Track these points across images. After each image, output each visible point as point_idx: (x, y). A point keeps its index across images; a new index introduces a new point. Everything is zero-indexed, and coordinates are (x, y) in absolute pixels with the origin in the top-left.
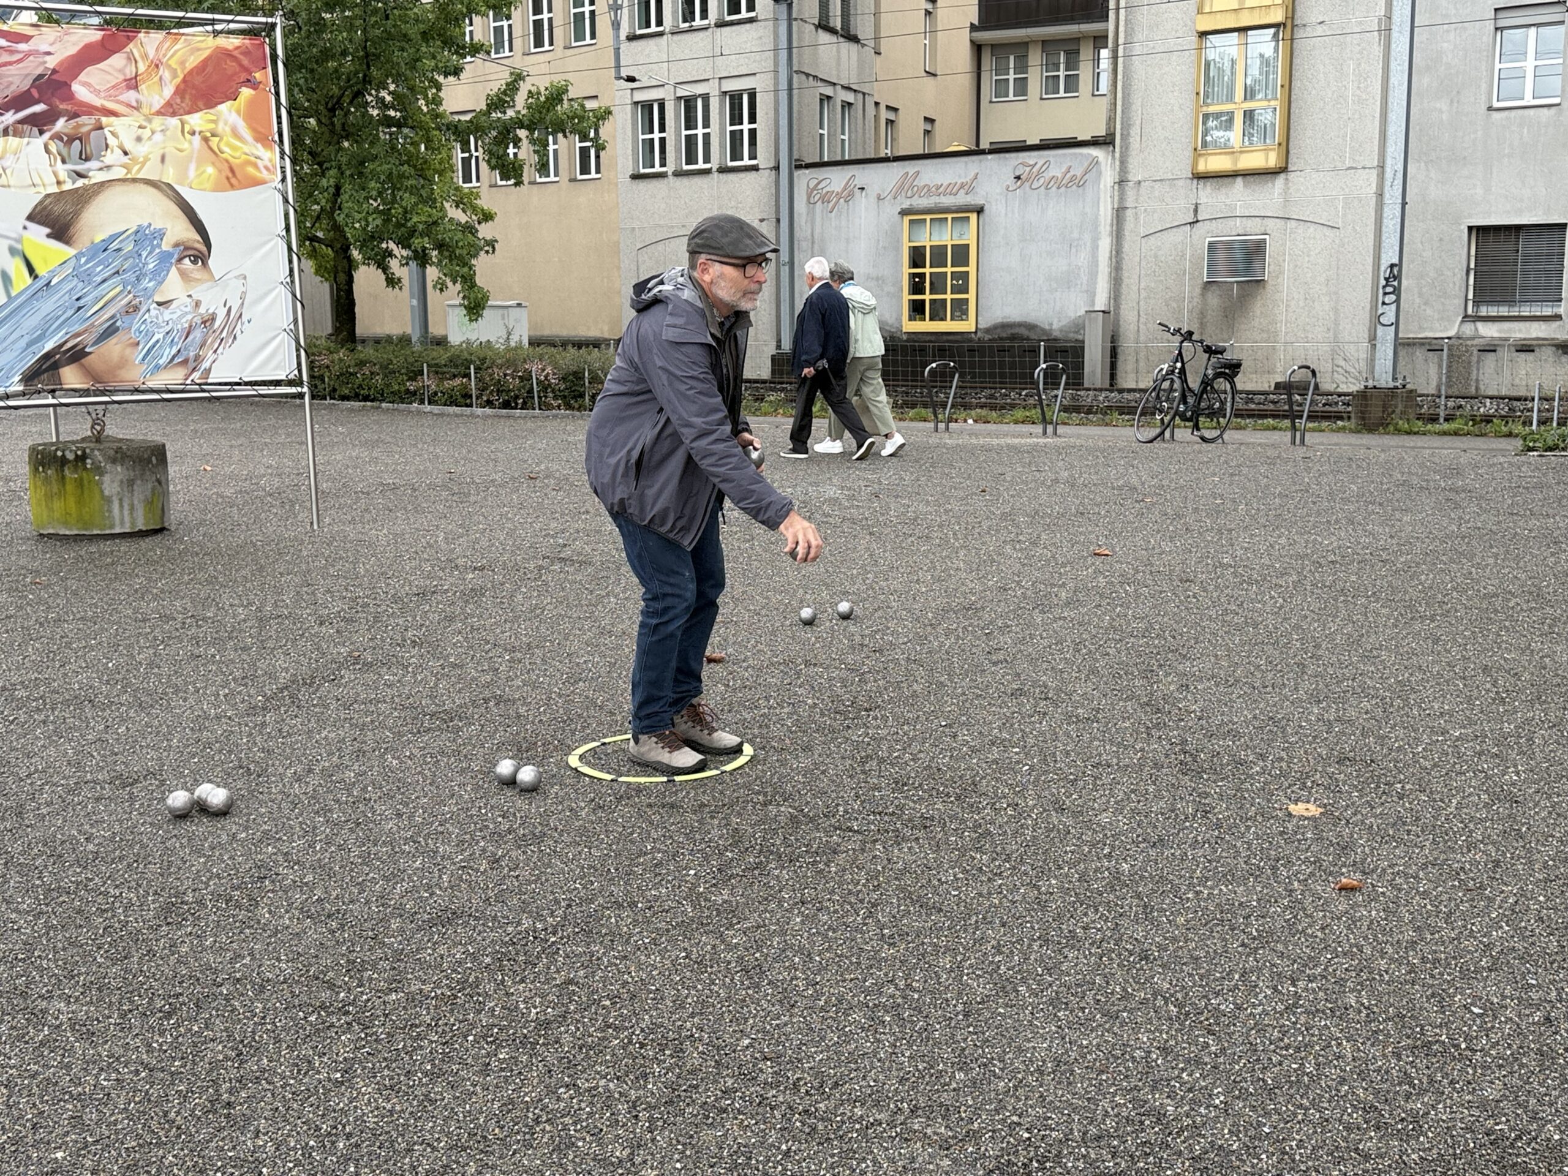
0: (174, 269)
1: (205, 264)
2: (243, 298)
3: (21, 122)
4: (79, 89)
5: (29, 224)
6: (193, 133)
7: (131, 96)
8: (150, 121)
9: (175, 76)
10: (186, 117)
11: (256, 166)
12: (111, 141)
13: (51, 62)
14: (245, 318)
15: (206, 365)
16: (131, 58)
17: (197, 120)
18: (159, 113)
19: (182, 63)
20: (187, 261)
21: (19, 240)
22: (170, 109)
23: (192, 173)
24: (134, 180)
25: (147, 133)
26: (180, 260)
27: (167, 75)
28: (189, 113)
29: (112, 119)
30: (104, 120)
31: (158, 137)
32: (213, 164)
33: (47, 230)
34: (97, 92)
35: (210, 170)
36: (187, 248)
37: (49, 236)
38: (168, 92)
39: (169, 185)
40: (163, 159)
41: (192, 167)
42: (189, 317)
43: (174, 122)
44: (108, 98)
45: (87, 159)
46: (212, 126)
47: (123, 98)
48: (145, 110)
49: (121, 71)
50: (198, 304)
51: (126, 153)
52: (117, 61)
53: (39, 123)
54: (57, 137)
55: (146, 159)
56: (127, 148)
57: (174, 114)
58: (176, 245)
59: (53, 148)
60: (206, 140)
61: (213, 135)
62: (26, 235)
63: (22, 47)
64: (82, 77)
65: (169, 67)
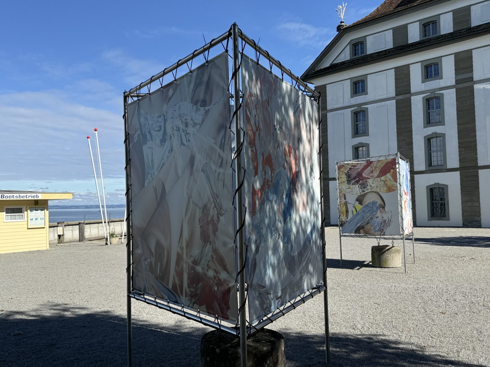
0: (379, 210)
1: (384, 209)
2: (391, 216)
3: (355, 182)
4: (364, 175)
5: (356, 202)
6: (382, 181)
7: (372, 175)
8: (375, 179)
9: (379, 169)
10: (381, 178)
11: (394, 187)
12: (369, 184)
13: (359, 170)
14: (392, 221)
15: (384, 231)
16: (372, 167)
17: (383, 178)
18: (376, 177)
19: (380, 166)
20: (381, 208)
21: (354, 204)
22: (378, 176)
23: (382, 189)
24: (372, 192)
25: (374, 182)
26: (380, 208)
27: (377, 169)
28: (382, 176)
29: (369, 180)
30: (367, 180)
31: (376, 182)
32: (386, 187)
33: (358, 203)
34: (366, 175)
35: (385, 188)
36: (381, 205)
37: (359, 204)
38: (378, 173)
39: (378, 192)
40: (377, 187)
41: (382, 188)
42: (381, 220)
43: (379, 179)
44: (368, 175)
45: (365, 188)
46: (385, 179)
47: (370, 175)
48: (374, 177)
49: (370, 170)
50: (383, 218)
51: (371, 186)
52: (369, 168)
53: (357, 182)
54: (360, 184)
55: (374, 187)
56: (371, 185)
57: (379, 177)
58: (379, 205)
59: (359, 187)
60: (384, 182)
61: (386, 181)
62: (356, 203)
63: (355, 168)
64: (364, 172)
65: (378, 167)
